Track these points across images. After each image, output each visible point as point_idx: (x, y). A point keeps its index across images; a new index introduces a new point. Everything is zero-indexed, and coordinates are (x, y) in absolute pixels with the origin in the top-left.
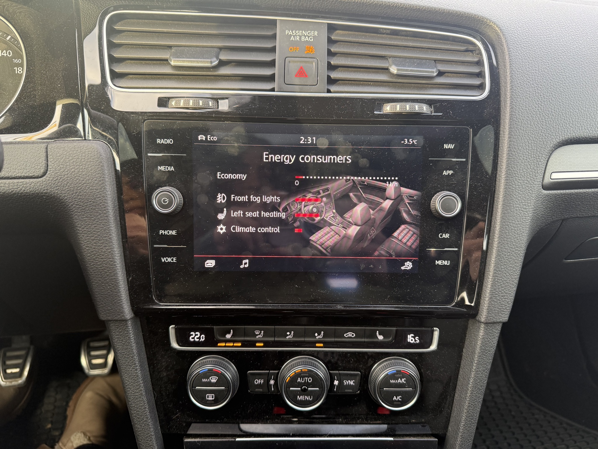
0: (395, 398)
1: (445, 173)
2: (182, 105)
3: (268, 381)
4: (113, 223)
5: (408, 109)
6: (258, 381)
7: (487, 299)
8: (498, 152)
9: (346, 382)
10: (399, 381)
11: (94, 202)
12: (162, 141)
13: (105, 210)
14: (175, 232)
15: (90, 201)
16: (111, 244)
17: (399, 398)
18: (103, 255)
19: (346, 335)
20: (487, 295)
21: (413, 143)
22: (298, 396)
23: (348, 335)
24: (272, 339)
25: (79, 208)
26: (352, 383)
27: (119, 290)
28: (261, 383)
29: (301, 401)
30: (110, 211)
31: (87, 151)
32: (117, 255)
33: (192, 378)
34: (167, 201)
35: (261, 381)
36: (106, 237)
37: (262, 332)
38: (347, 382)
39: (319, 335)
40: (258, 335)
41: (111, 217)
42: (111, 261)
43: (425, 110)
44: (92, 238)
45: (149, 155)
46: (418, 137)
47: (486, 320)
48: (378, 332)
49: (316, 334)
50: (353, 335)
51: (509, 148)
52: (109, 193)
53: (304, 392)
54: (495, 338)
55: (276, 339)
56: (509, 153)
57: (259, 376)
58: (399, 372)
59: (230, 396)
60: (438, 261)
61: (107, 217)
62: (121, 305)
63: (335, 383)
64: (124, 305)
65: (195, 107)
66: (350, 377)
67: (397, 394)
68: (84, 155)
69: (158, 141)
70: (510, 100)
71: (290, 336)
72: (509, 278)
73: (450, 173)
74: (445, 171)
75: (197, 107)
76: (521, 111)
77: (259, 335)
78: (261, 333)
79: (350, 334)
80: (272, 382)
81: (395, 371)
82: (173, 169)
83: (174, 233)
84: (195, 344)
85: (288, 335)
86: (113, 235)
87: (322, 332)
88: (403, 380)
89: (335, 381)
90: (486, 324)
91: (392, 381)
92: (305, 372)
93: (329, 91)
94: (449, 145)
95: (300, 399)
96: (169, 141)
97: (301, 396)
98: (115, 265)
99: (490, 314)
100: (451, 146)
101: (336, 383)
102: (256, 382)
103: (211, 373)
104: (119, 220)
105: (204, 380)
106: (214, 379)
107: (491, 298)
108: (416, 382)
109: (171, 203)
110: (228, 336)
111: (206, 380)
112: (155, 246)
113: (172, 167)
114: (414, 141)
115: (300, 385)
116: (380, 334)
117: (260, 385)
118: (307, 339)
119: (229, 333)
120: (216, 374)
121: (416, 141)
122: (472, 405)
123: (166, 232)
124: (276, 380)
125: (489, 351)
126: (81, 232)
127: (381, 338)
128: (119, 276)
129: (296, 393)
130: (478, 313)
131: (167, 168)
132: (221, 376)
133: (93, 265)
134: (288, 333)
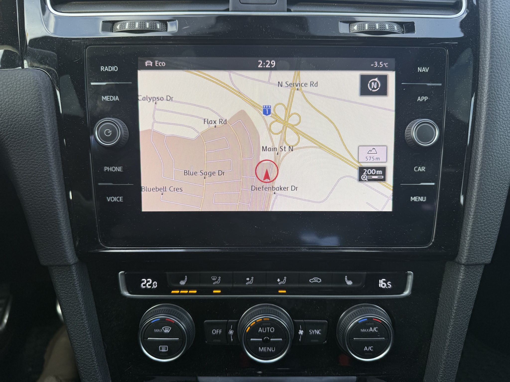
0: (366, 349)
1: (419, 99)
2: (127, 27)
3: (227, 331)
4: (52, 158)
5: (377, 28)
6: (216, 332)
7: (468, 238)
8: (478, 75)
9: (311, 332)
10: (371, 329)
11: (30, 135)
12: (106, 69)
13: (43, 144)
14: (121, 168)
15: (27, 134)
16: (50, 181)
17: (370, 348)
18: (42, 194)
19: (312, 281)
20: (469, 233)
21: (384, 66)
22: (260, 348)
23: (314, 280)
24: (231, 285)
25: (15, 141)
26: (318, 332)
27: (60, 232)
28: (218, 333)
29: (263, 352)
30: (49, 145)
31: (22, 78)
32: (58, 194)
33: (143, 329)
34: (110, 133)
35: (219, 331)
36: (44, 173)
37: (220, 278)
38: (313, 332)
39: (281, 280)
40: (214, 281)
41: (50, 151)
42: (51, 200)
43: (396, 29)
44: (29, 175)
45: (92, 84)
46: (389, 59)
47: (467, 261)
48: (346, 276)
49: (279, 280)
50: (319, 280)
51: (492, 69)
52: (47, 125)
53: (266, 343)
54: (476, 281)
55: (235, 285)
56: (491, 75)
57: (217, 326)
58: (370, 320)
59: (185, 347)
60: (413, 197)
61: (45, 151)
62: (63, 248)
63: (299, 333)
64: (66, 248)
65: (141, 29)
66: (316, 326)
67: (368, 344)
68: (18, 83)
69: (102, 69)
70: (492, 16)
71: (250, 282)
72: (492, 215)
73: (425, 99)
74: (419, 97)
75: (143, 29)
76: (504, 28)
77: (216, 281)
78: (218, 278)
79: (316, 280)
80: (231, 332)
81: (366, 319)
82: (118, 99)
83: (119, 169)
84: (146, 291)
85: (247, 281)
86: (53, 171)
87: (285, 278)
88: (375, 329)
89: (300, 331)
90: (467, 265)
91: (363, 330)
92: (266, 322)
93: (289, 10)
94: (424, 68)
95: (261, 351)
96: (113, 69)
97: (263, 348)
98: (55, 204)
99: (472, 255)
100: (425, 70)
101: (301, 332)
102: (214, 332)
103: (163, 322)
104: (60, 155)
105: (156, 331)
106: (167, 330)
107: (472, 237)
108: (389, 331)
109: (114, 135)
110: (183, 283)
111: (159, 330)
112: (100, 184)
113: (117, 96)
114: (385, 64)
115: (261, 335)
116: (348, 279)
117: (217, 336)
118: (268, 285)
119: (183, 279)
120: (169, 323)
121: (387, 64)
122: (451, 355)
123: (111, 169)
124: (235, 329)
125: (470, 296)
126: (17, 168)
127: (349, 283)
128: (60, 216)
129: (257, 344)
130: (457, 254)
131: (112, 98)
132: (175, 327)
133: (31, 205)
134: (248, 279)
